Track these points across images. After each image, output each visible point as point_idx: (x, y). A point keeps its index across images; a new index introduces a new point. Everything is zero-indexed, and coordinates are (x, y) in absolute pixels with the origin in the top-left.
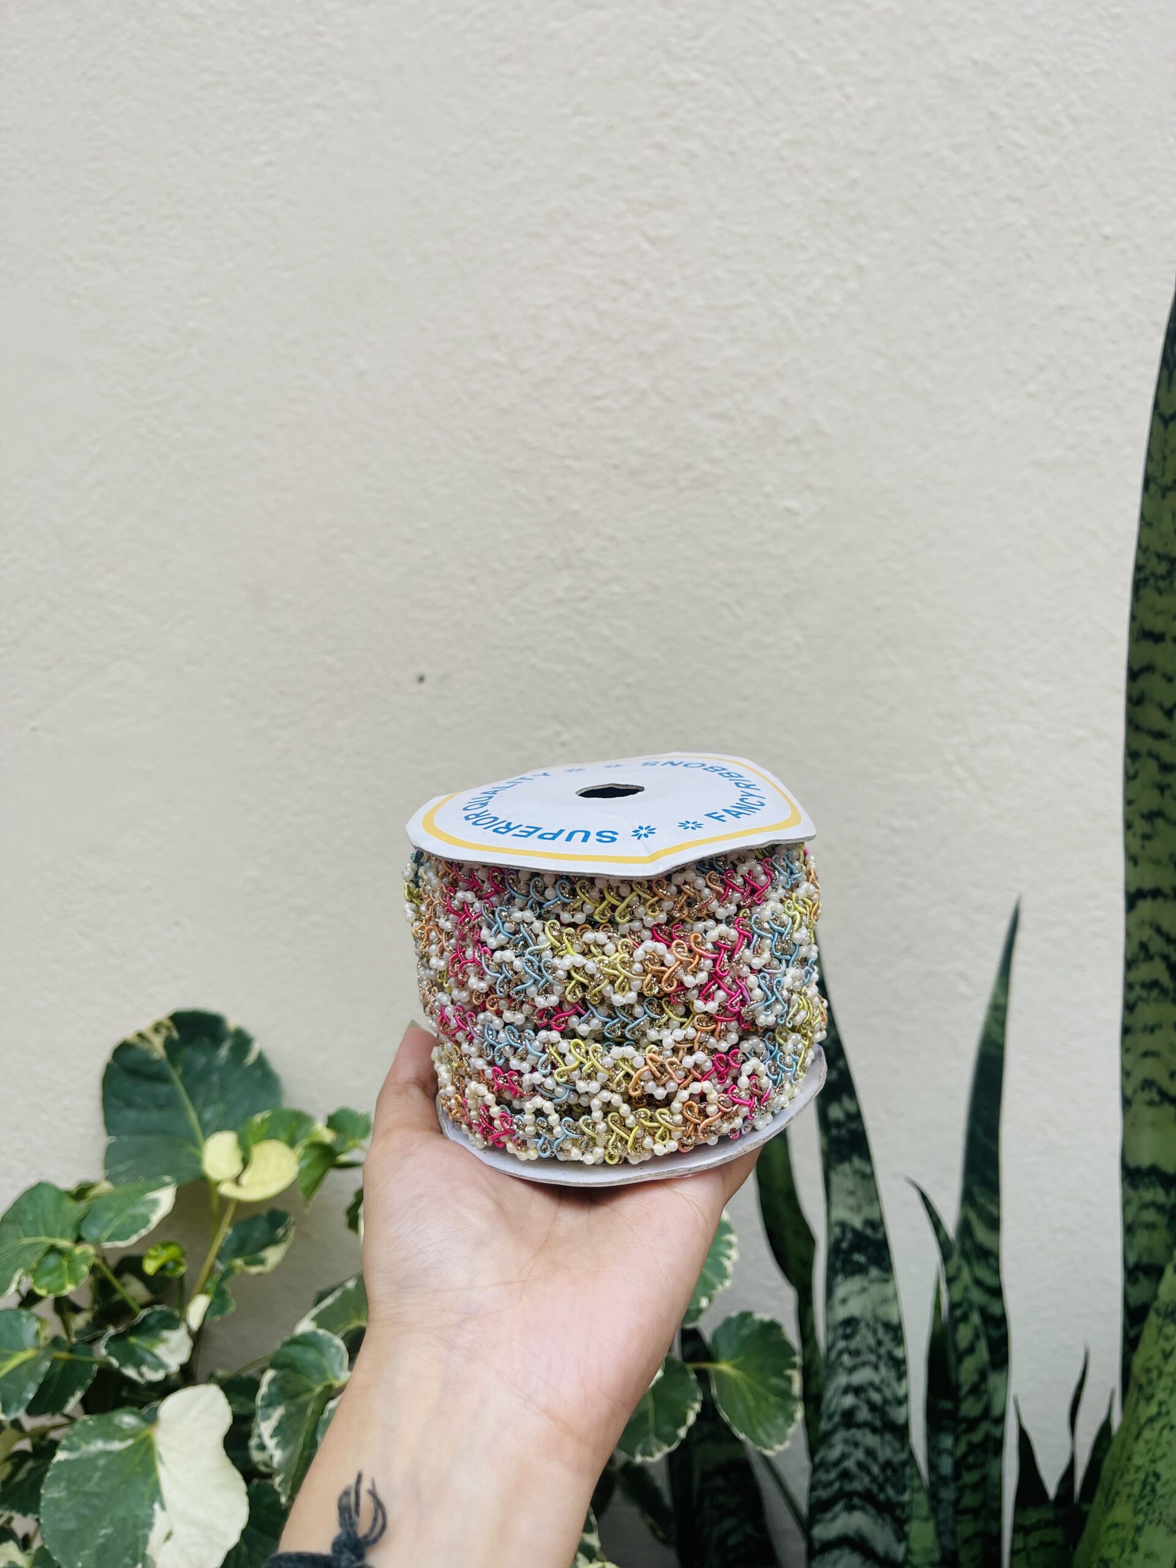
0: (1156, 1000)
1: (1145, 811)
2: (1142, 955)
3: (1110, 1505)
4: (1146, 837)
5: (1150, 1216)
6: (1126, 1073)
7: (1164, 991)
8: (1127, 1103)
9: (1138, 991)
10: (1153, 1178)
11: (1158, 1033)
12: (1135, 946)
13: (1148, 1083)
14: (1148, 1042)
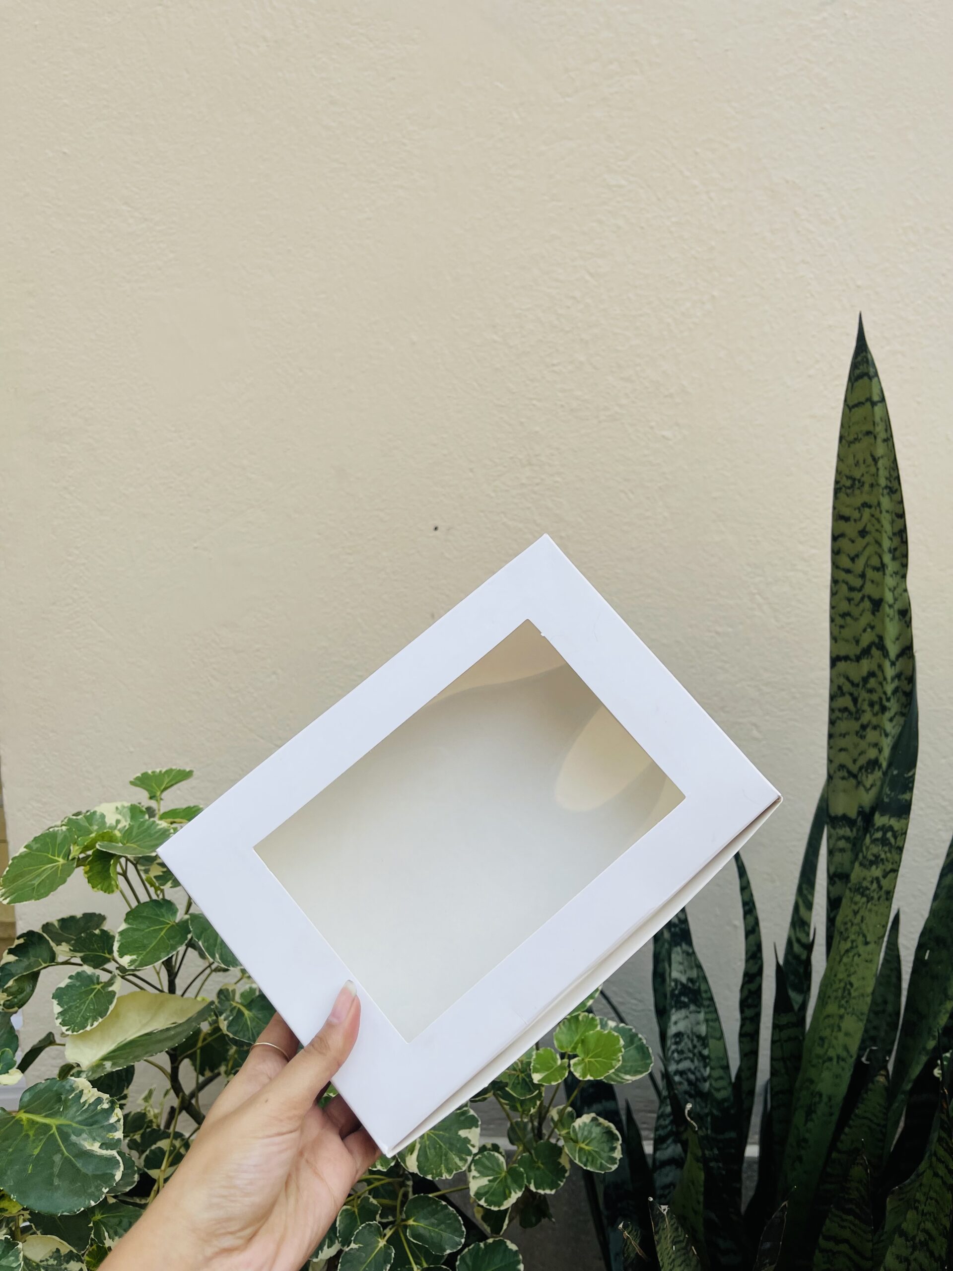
0: (846, 719)
1: (841, 613)
2: (839, 692)
4: (842, 627)
5: (842, 844)
6: (830, 761)
7: (850, 713)
8: (831, 777)
9: (837, 714)
10: (844, 822)
11: (847, 738)
12: (835, 688)
13: (842, 767)
14: (842, 743)
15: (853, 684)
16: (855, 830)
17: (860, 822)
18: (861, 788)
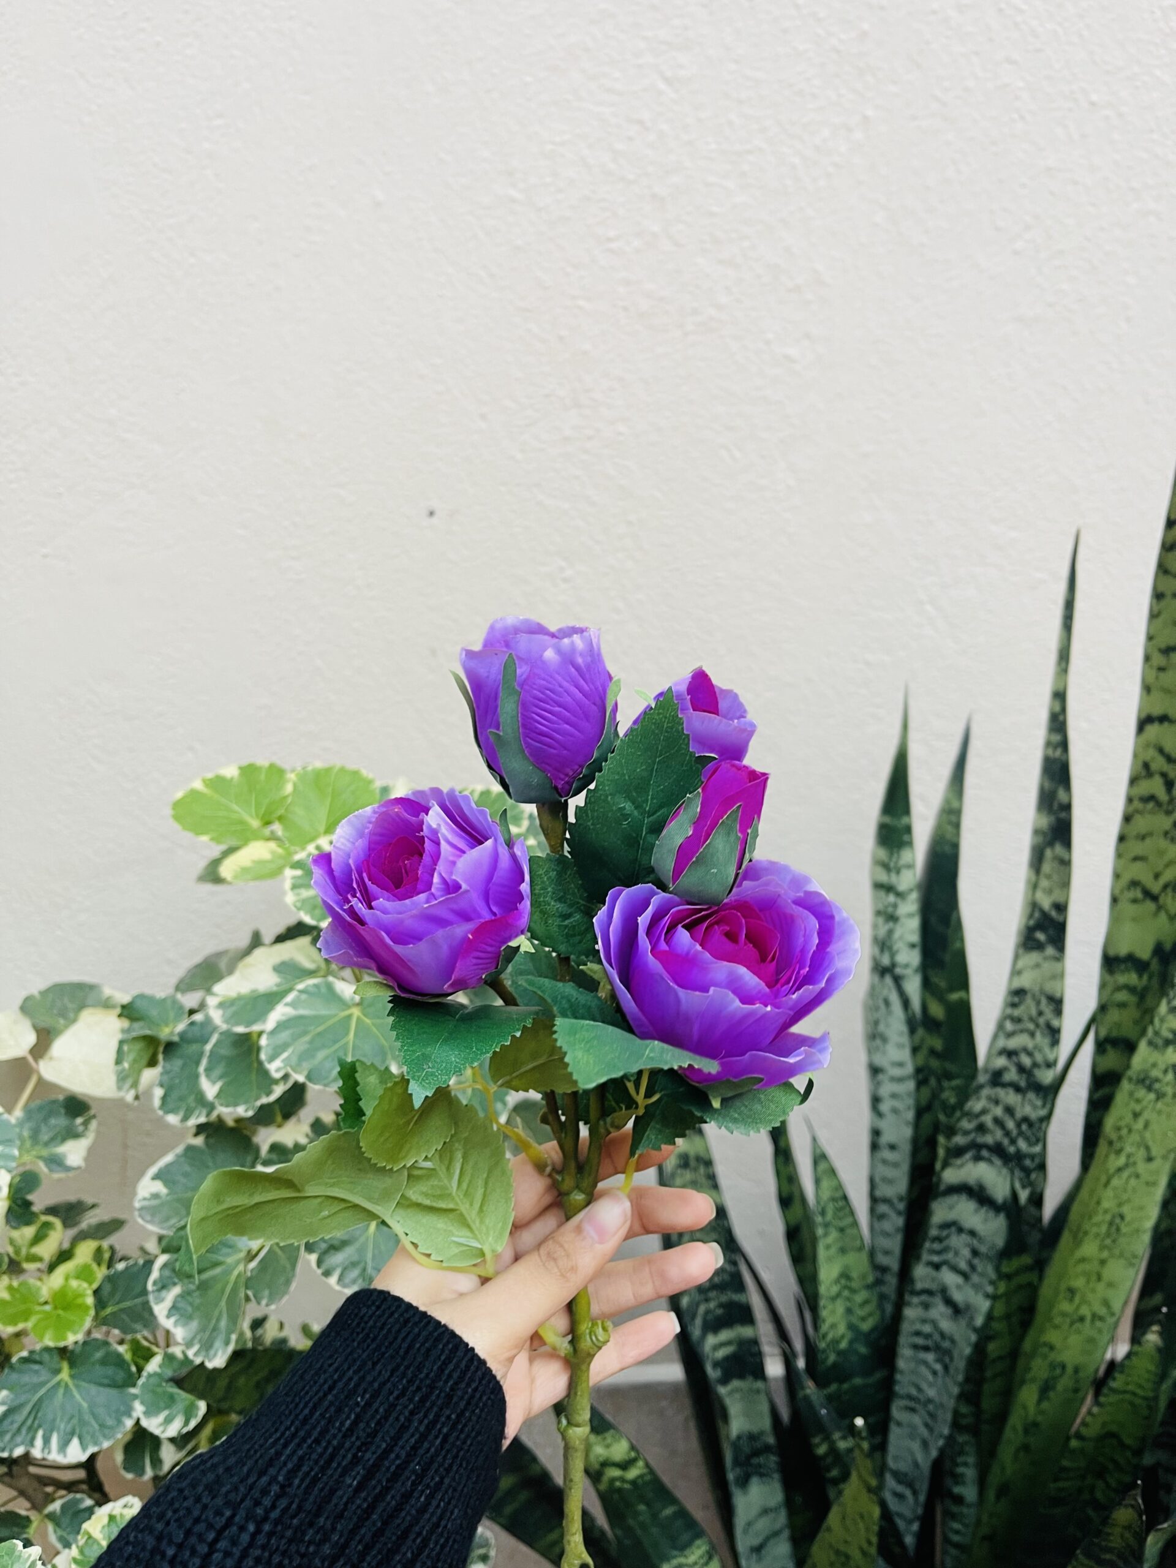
0: (1152, 812)
1: (1163, 646)
2: (1144, 773)
3: (1077, 1242)
4: (1161, 669)
5: (1122, 996)
6: (1117, 876)
7: (1159, 804)
8: (1114, 900)
9: (1137, 804)
10: (1130, 964)
11: (1148, 841)
12: (1140, 763)
13: (1134, 884)
14: (1138, 848)
15: (1169, 759)
16: (1145, 977)
17: (1155, 965)
18: (1163, 916)
